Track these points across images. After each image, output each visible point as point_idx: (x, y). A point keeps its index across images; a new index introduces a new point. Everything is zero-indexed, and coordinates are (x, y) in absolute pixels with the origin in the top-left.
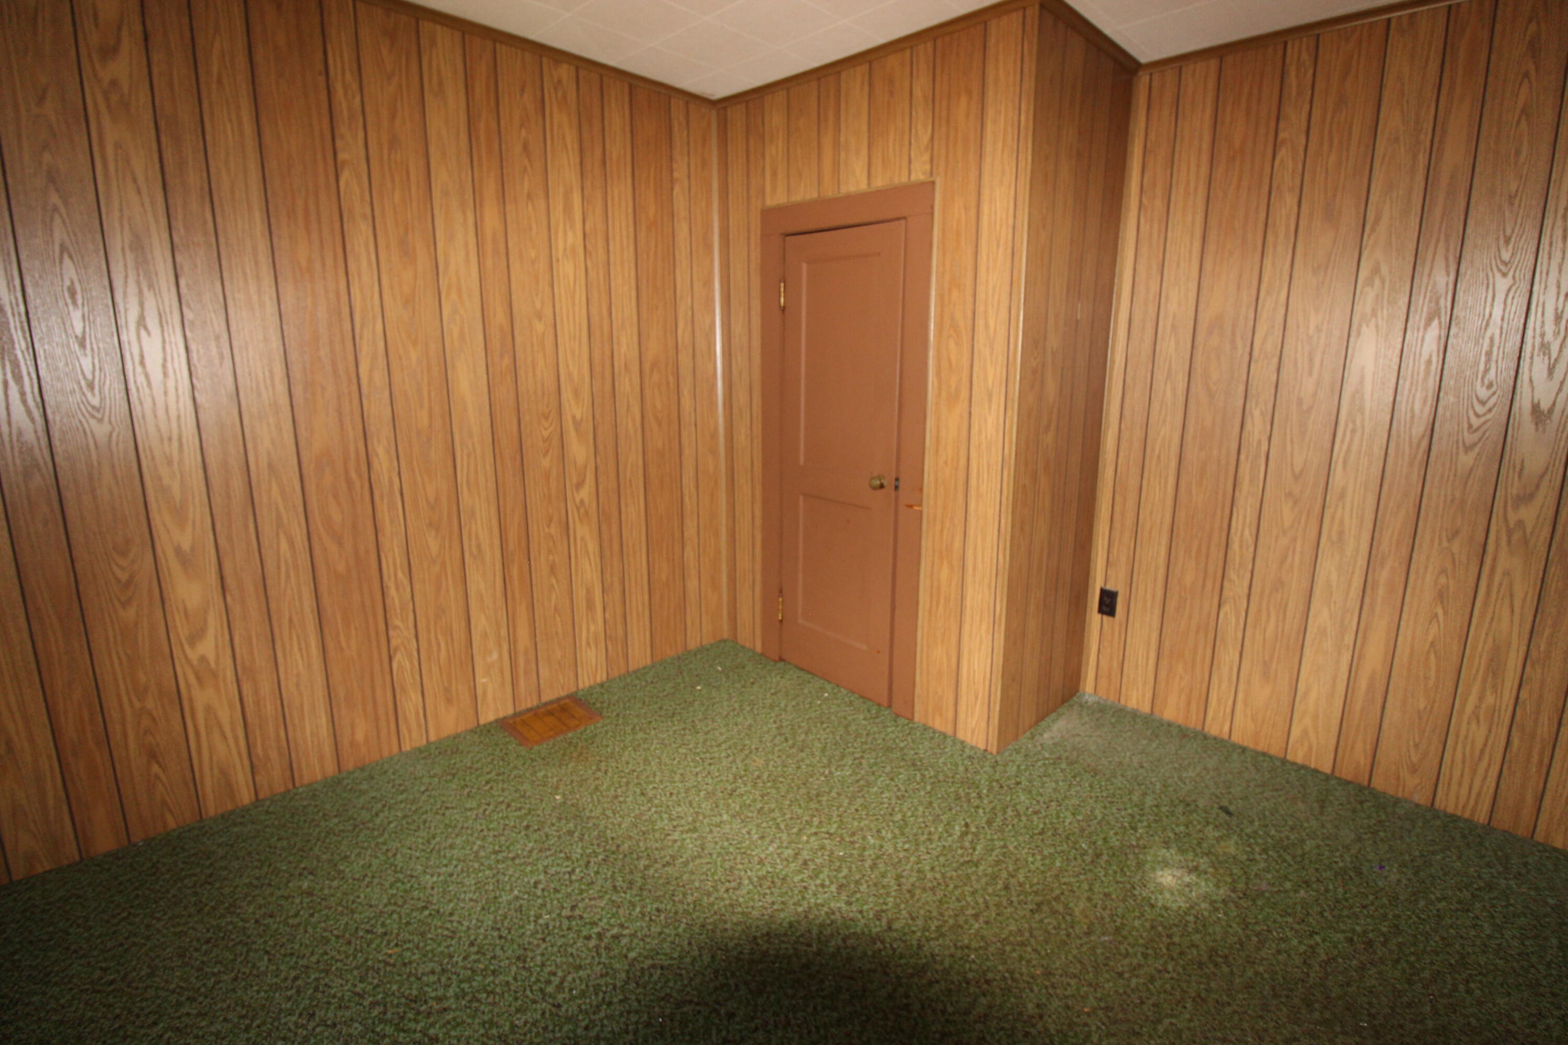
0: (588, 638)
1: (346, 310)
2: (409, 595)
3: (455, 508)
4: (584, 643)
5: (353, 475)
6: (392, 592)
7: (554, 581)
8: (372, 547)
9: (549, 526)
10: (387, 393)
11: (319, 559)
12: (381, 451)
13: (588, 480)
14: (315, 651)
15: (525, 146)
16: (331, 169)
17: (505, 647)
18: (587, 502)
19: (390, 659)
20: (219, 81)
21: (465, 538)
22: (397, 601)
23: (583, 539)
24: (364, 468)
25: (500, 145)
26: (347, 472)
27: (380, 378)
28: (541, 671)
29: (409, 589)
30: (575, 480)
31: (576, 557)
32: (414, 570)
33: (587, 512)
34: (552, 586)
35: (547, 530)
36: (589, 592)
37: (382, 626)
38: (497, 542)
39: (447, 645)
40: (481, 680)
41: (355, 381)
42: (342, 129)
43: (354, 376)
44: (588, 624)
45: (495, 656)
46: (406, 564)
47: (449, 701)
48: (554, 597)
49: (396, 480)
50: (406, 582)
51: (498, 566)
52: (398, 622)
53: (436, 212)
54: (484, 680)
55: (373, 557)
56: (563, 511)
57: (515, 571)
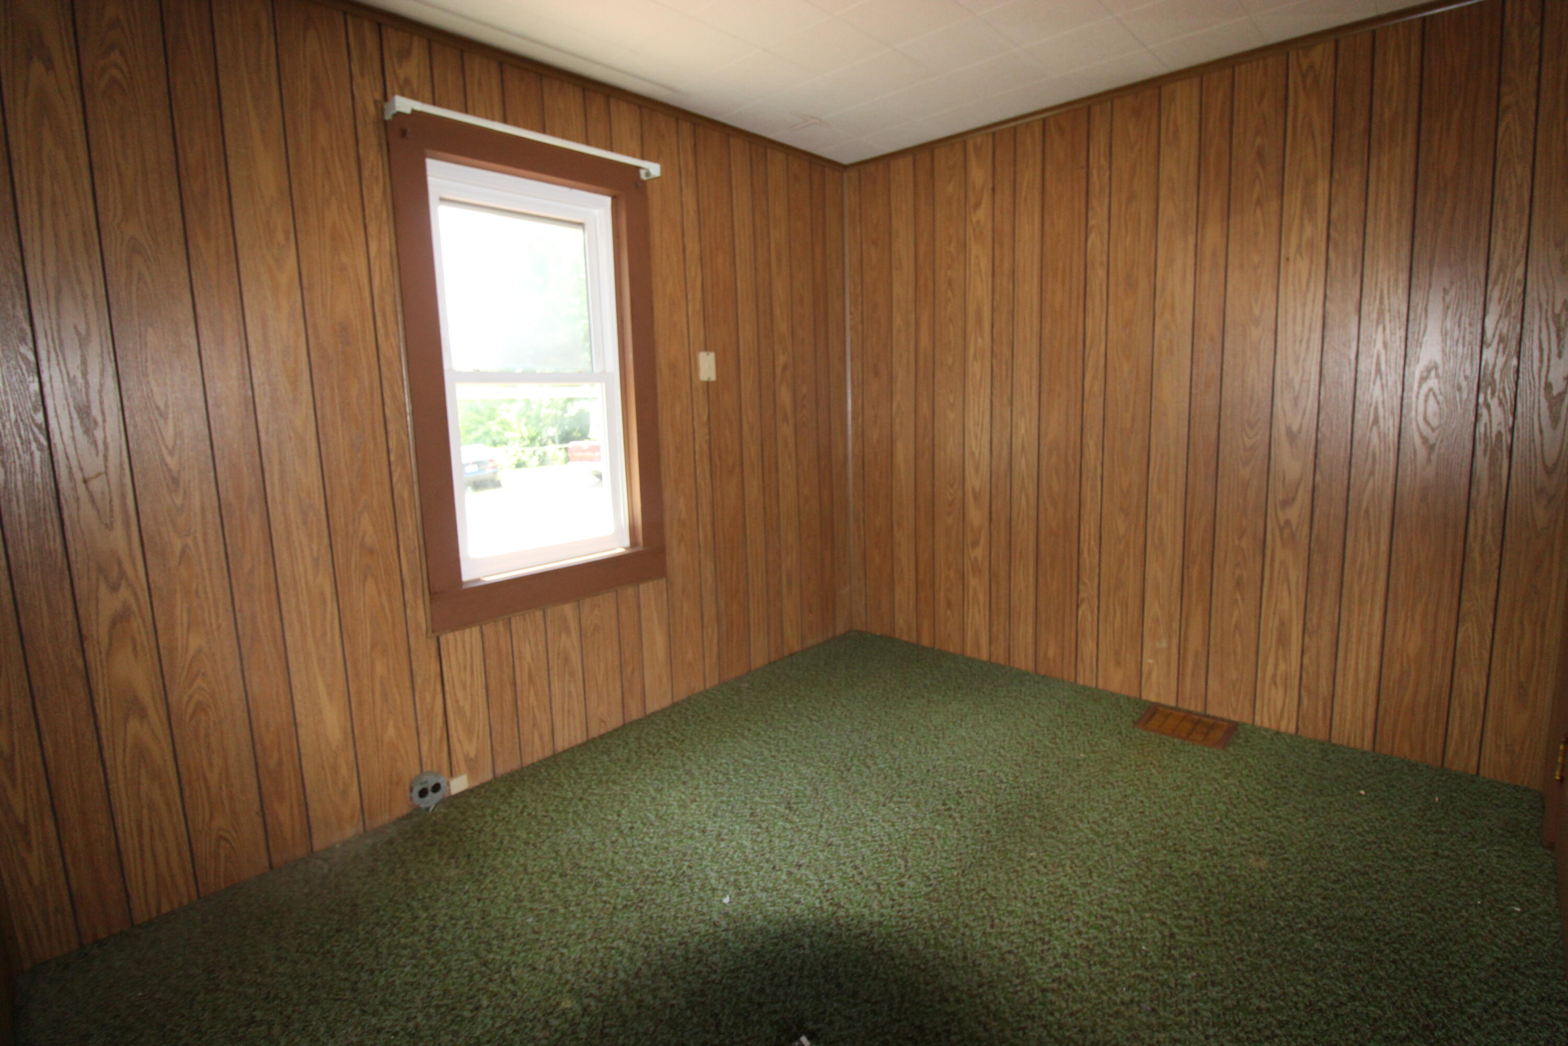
0: (1275, 675)
1: (1081, 337)
2: (1096, 561)
3: (1144, 501)
4: (1268, 680)
5: (1070, 459)
6: (1085, 554)
7: (1238, 597)
8: (1076, 517)
9: (1240, 538)
10: (1101, 400)
11: (1042, 517)
12: (1091, 444)
13: (1298, 502)
14: (1032, 580)
15: (1260, 153)
16: (1083, 233)
17: (1175, 641)
18: (1294, 524)
19: (1078, 607)
20: (1025, 200)
21: (1149, 529)
22: (1087, 562)
23: (1282, 563)
24: (1078, 456)
25: (1230, 162)
26: (1066, 457)
27: (1097, 387)
28: (1210, 683)
29: (1097, 556)
30: (1280, 497)
31: (1271, 579)
32: (1103, 542)
33: (1293, 536)
34: (1236, 601)
35: (1237, 542)
36: (1283, 627)
37: (1075, 579)
38: (1179, 539)
39: (1122, 615)
40: (1148, 660)
41: (1080, 388)
42: (1094, 203)
43: (1080, 385)
44: (1277, 659)
45: (1164, 644)
46: (1098, 536)
47: (1118, 663)
48: (1236, 614)
49: (1099, 467)
50: (1096, 550)
51: (1178, 562)
52: (1086, 580)
53: (1160, 245)
54: (1151, 661)
55: (1075, 523)
56: (1261, 527)
57: (1195, 572)
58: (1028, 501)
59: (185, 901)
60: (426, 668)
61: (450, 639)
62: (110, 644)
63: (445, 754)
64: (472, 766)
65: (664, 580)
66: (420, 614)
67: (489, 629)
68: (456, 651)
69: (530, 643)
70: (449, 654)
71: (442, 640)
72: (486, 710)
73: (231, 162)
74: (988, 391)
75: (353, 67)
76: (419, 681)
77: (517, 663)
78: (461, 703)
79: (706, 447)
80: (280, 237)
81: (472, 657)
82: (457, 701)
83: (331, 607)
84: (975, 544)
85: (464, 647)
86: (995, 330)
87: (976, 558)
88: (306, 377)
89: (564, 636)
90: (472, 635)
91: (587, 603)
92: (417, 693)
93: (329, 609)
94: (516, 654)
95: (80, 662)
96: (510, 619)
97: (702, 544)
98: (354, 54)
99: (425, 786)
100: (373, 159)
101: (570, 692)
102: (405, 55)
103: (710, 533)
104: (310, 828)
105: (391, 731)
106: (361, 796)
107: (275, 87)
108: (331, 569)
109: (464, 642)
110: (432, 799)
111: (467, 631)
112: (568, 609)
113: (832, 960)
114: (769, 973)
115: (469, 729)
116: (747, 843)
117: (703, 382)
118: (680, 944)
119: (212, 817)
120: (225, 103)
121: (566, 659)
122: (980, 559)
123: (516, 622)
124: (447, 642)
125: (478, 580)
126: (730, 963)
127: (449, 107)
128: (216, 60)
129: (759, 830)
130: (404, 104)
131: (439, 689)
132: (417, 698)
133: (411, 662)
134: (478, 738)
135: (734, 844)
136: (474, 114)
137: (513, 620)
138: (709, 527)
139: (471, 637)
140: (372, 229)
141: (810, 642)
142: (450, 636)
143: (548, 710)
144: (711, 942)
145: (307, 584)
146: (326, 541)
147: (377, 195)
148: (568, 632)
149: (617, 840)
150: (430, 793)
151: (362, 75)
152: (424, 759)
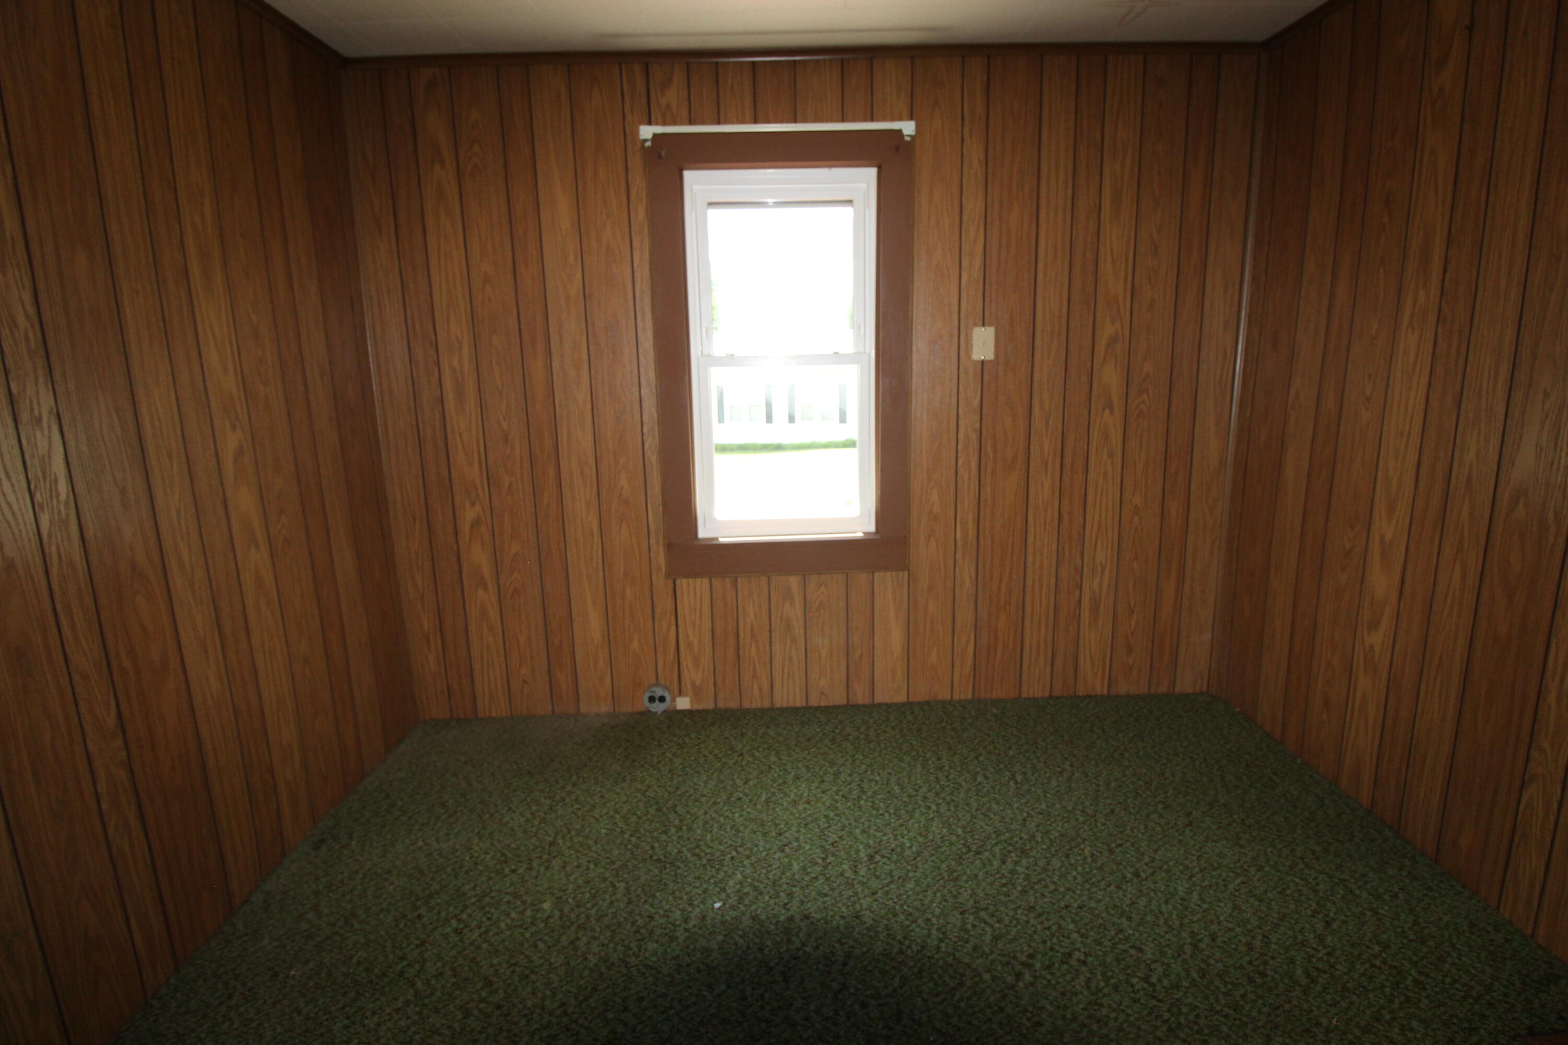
58: (1464, 576)
59: (504, 714)
60: (664, 603)
61: (684, 584)
62: (470, 539)
63: (676, 675)
64: (697, 692)
65: (906, 573)
66: (660, 558)
67: (717, 583)
68: (689, 595)
69: (754, 603)
70: (682, 596)
71: (678, 582)
72: (711, 650)
73: (542, 207)
74: (1424, 381)
75: (625, 108)
76: (658, 611)
77: (741, 617)
78: (691, 638)
79: (974, 437)
80: (571, 258)
81: (701, 603)
82: (688, 636)
83: (597, 539)
84: (1374, 625)
85: (695, 593)
86: (1448, 277)
87: (1372, 647)
88: (586, 365)
89: (787, 605)
90: (702, 584)
91: (813, 580)
92: (656, 620)
93: (595, 540)
94: (740, 609)
95: (455, 547)
96: (736, 578)
97: (959, 543)
98: (627, 98)
99: (654, 695)
100: (639, 183)
101: (790, 657)
102: (666, 84)
103: (972, 533)
104: (578, 696)
105: (635, 645)
106: (613, 686)
107: (570, 142)
108: (598, 512)
109: (695, 589)
110: (658, 707)
111: (699, 581)
112: (793, 581)
113: (715, 1021)
114: (664, 991)
115: (696, 661)
116: (796, 867)
117: (975, 362)
118: (649, 917)
119: (520, 666)
120: (538, 164)
121: (789, 627)
122: (1377, 649)
123: (742, 582)
124: (682, 584)
125: (717, 539)
126: (654, 959)
127: (702, 122)
128: (533, 133)
129: (820, 861)
130: (647, 132)
131: (673, 622)
132: (656, 625)
133: (652, 595)
134: (703, 671)
135: (786, 860)
136: (727, 122)
137: (739, 579)
138: (971, 526)
139: (702, 585)
140: (636, 244)
141: (1123, 688)
142: (684, 581)
143: (768, 666)
144: (667, 931)
145: (582, 519)
146: (595, 489)
147: (640, 212)
148: (792, 602)
149: (719, 803)
150: (657, 702)
151: (632, 112)
152: (660, 673)
